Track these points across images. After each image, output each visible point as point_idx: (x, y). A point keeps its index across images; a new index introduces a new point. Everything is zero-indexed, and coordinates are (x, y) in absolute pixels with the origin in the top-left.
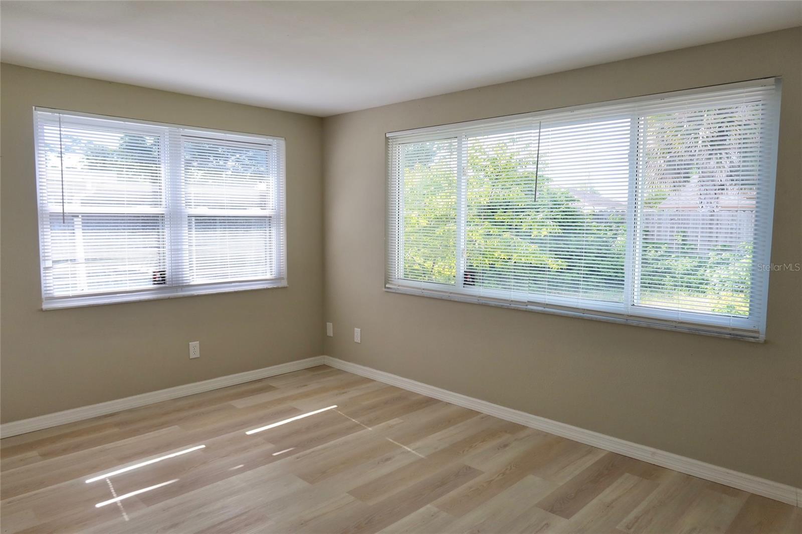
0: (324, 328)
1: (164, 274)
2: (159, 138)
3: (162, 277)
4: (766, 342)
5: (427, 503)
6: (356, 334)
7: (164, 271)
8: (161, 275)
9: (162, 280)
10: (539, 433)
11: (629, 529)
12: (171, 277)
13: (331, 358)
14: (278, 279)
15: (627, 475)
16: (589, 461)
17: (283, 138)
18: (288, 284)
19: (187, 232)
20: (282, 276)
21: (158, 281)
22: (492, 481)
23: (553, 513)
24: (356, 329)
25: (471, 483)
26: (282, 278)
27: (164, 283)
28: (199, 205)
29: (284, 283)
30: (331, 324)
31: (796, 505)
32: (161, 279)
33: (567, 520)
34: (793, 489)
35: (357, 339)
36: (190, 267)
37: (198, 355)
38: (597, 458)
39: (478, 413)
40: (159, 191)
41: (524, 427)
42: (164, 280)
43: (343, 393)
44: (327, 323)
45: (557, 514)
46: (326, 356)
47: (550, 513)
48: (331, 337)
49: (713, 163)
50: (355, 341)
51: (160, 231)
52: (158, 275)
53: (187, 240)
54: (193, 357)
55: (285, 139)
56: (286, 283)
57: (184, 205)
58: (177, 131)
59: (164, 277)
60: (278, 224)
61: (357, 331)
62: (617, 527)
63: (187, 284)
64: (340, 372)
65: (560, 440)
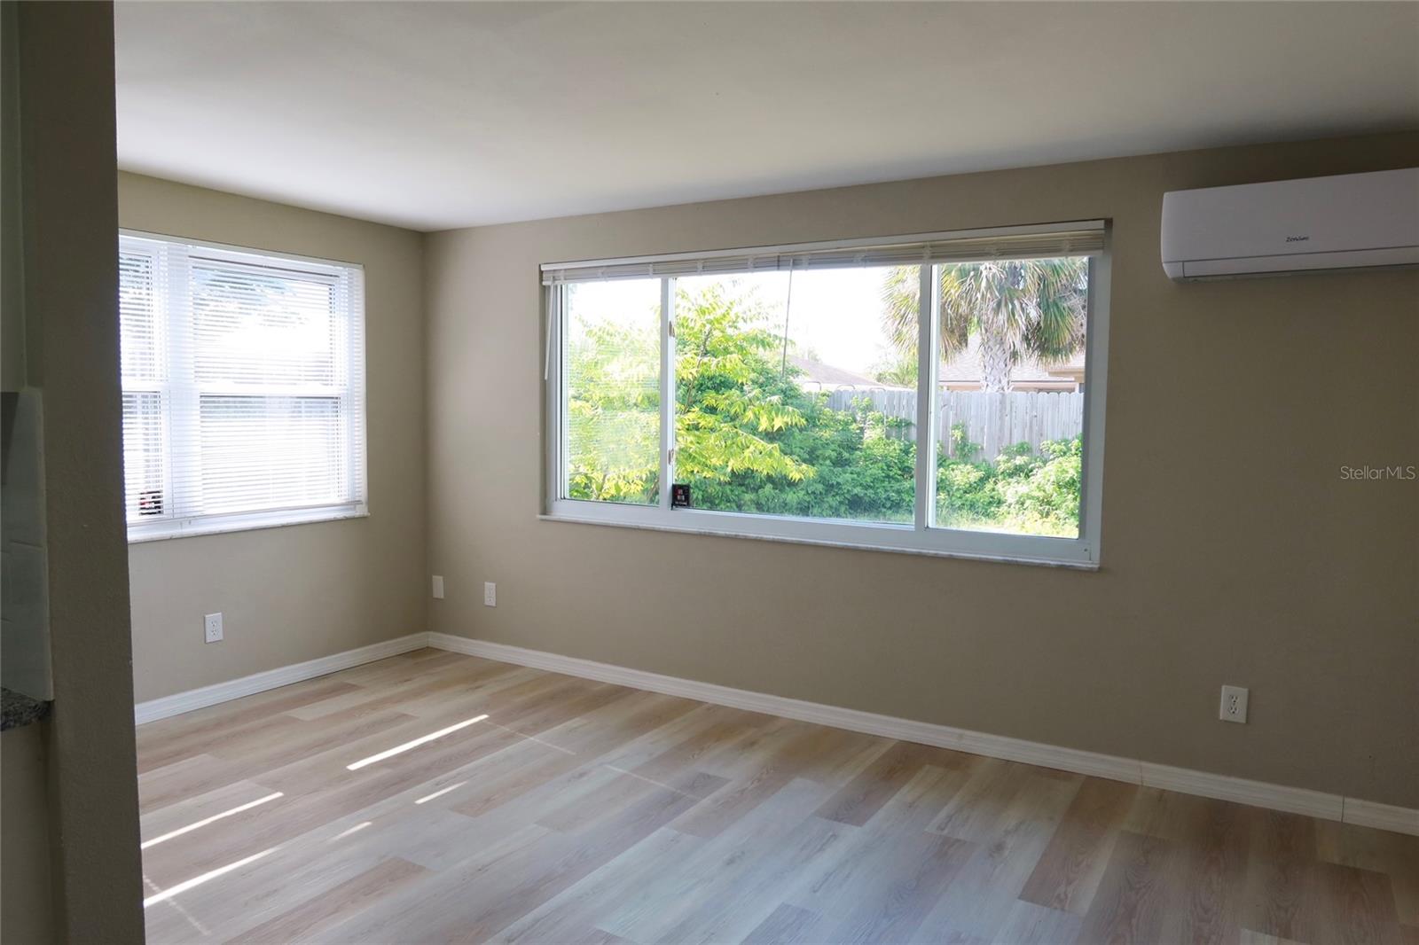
0: (428, 586)
1: (159, 497)
2: (149, 259)
3: (156, 502)
4: (1100, 569)
5: (660, 826)
6: (487, 592)
7: (158, 492)
8: (154, 497)
9: (156, 508)
10: (795, 724)
11: (943, 829)
12: (171, 501)
13: (439, 634)
14: (353, 503)
15: (927, 767)
16: (876, 754)
17: (361, 266)
18: (369, 511)
19: (198, 423)
20: (357, 499)
21: (148, 509)
22: (744, 790)
23: (840, 821)
24: (487, 584)
25: (716, 794)
26: (359, 502)
27: (159, 512)
28: (217, 377)
29: (361, 511)
30: (441, 578)
31: (1140, 783)
32: (153, 505)
33: (859, 828)
34: (1136, 762)
35: (490, 597)
36: (204, 484)
37: (219, 636)
38: (884, 750)
39: (700, 703)
40: (148, 351)
41: (772, 718)
42: (159, 507)
43: (477, 688)
44: (434, 577)
45: (845, 822)
46: (431, 633)
47: (835, 822)
48: (441, 599)
49: (1002, 317)
50: (487, 603)
51: (150, 421)
52: (149, 498)
53: (199, 438)
54: (212, 640)
55: (364, 266)
56: (366, 509)
57: (193, 376)
58: (185, 248)
59: (159, 502)
60: (351, 409)
61: (490, 588)
62: (926, 830)
63: (199, 514)
64: (458, 657)
65: (828, 731)
